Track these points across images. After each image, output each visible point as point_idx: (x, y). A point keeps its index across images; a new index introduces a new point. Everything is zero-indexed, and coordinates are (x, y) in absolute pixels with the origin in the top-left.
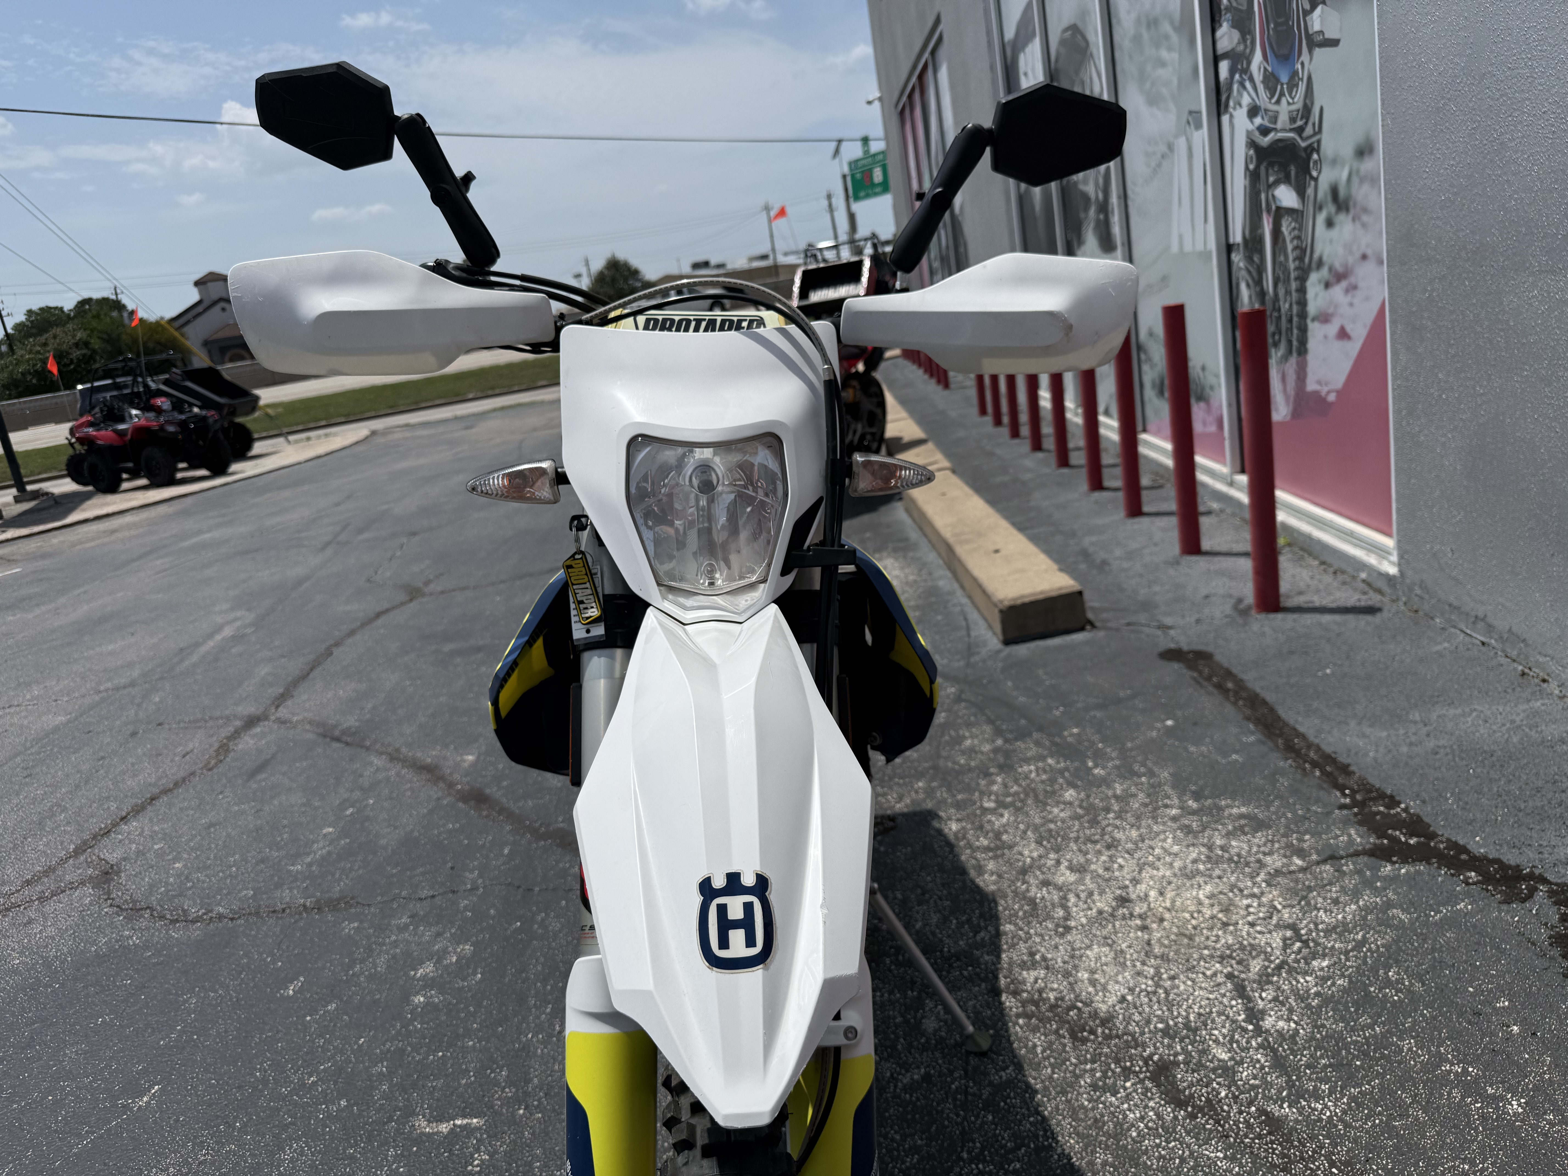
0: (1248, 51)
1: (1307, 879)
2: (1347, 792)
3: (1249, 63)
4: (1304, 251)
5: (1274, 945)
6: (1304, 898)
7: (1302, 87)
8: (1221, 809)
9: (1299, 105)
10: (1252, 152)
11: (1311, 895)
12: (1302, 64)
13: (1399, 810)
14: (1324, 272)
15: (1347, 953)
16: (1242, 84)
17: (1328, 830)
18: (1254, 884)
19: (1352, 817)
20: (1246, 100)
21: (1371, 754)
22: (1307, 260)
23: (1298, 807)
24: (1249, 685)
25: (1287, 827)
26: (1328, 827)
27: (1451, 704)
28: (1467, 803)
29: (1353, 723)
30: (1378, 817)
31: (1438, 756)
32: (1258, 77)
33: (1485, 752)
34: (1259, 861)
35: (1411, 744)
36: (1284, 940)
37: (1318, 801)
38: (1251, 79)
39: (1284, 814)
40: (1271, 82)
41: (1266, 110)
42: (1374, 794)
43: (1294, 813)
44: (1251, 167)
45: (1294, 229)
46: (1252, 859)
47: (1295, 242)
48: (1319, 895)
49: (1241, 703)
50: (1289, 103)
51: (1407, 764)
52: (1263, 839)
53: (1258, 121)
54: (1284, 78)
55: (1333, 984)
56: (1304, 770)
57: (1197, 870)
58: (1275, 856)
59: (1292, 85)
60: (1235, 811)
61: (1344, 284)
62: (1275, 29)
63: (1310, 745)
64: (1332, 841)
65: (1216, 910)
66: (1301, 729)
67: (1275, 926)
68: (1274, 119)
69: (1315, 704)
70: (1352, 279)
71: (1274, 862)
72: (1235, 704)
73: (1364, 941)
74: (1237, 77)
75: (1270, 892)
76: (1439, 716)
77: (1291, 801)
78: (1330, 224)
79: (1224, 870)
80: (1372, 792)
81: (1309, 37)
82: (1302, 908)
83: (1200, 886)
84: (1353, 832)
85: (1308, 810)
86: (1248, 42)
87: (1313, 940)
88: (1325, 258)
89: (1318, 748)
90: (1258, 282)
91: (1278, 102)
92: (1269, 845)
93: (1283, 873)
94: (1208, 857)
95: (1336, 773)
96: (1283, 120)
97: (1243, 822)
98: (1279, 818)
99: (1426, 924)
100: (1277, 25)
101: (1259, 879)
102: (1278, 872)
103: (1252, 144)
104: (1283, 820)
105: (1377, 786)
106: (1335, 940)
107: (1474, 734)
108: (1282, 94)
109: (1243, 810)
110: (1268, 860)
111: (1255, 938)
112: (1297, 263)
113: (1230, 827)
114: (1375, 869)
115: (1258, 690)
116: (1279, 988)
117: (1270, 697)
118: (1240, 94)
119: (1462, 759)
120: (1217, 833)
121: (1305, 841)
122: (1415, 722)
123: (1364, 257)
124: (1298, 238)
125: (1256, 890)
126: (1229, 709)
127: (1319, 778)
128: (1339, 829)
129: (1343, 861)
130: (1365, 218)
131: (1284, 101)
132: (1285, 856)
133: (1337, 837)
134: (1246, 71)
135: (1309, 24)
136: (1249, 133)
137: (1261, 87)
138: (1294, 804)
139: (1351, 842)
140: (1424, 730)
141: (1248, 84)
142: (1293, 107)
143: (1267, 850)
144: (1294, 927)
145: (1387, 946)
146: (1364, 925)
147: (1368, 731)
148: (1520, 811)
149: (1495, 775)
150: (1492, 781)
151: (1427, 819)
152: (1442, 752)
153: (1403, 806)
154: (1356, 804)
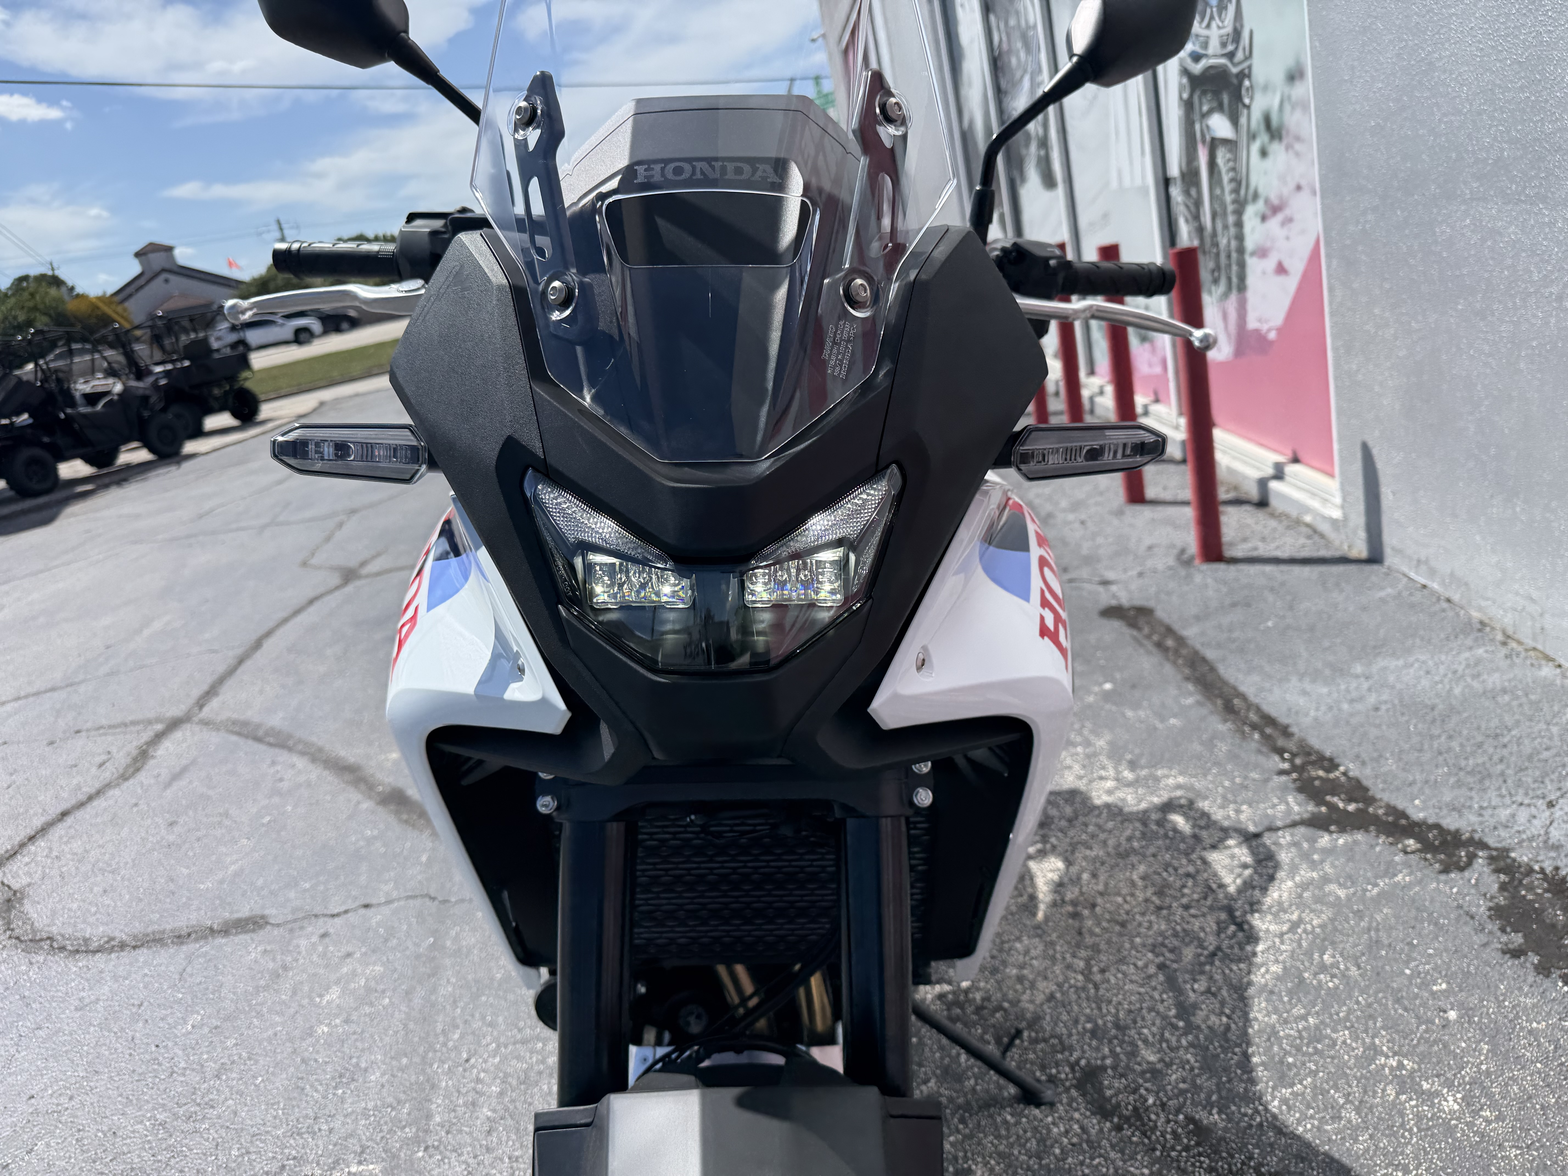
1: (1244, 854)
2: (1286, 755)
4: (1239, 183)
5: (1208, 930)
6: (1241, 874)
7: (1231, 9)
8: (1157, 780)
9: (1229, 29)
10: (1185, 80)
11: (1246, 872)
13: (1338, 773)
14: (1260, 205)
15: (1281, 935)
17: (1266, 800)
18: (1190, 861)
19: (1290, 784)
21: (1312, 713)
22: (1243, 192)
23: (1236, 773)
24: (1190, 642)
25: (1225, 796)
26: (1266, 795)
27: (1393, 655)
28: (1407, 763)
29: (1294, 680)
30: (1317, 783)
31: (1379, 713)
33: (1426, 706)
34: (1195, 836)
35: (1352, 701)
36: (1219, 923)
37: (1256, 766)
39: (1222, 783)
41: (1199, 35)
42: (1313, 758)
43: (1232, 781)
44: (1185, 95)
45: (1229, 160)
46: (1189, 834)
47: (1231, 174)
48: (1256, 871)
49: (1180, 661)
50: (1221, 28)
51: (1347, 722)
53: (1191, 46)
55: (1267, 971)
56: (1243, 732)
57: (1131, 848)
58: (1211, 830)
59: (1222, 8)
60: (1172, 781)
61: (1280, 217)
63: (1249, 706)
64: (1269, 811)
65: (1149, 892)
66: (1243, 688)
67: (1211, 908)
68: (1207, 44)
69: (1256, 661)
70: (1287, 212)
71: (1210, 836)
72: (1174, 663)
73: (1300, 921)
75: (1205, 870)
76: (1381, 669)
77: (1228, 768)
78: (1264, 153)
79: (1159, 848)
80: (1311, 755)
83: (1133, 866)
84: (1290, 799)
85: (1246, 778)
88: (1261, 190)
89: (1258, 710)
90: (1196, 216)
91: (1211, 26)
92: (1205, 817)
93: (1220, 848)
95: (1276, 735)
96: (1214, 45)
97: (1180, 793)
98: (1217, 787)
99: (1363, 899)
101: (1195, 856)
102: (1213, 848)
103: (1185, 71)
104: (1221, 789)
105: (1317, 748)
106: (1270, 922)
107: (1415, 686)
108: (1214, 18)
109: (1181, 780)
111: (1189, 923)
112: (1233, 196)
113: (1166, 799)
114: (1313, 841)
115: (1198, 647)
116: (1211, 978)
117: (1210, 654)
119: (1403, 714)
121: (1243, 812)
122: (1357, 676)
123: (1299, 188)
124: (1233, 169)
126: (1168, 669)
127: (1258, 741)
128: (1277, 797)
129: (1280, 833)
130: (1298, 146)
131: (1216, 25)
132: (1221, 829)
133: (1274, 806)
136: (1182, 60)
138: (1233, 772)
139: (1289, 811)
140: (1366, 684)
142: (1223, 32)
145: (1322, 926)
146: (1299, 902)
147: (1308, 686)
148: (1461, 769)
149: (1436, 731)
150: (1432, 737)
151: (1366, 783)
152: (1384, 707)
153: (1342, 769)
154: (1294, 768)
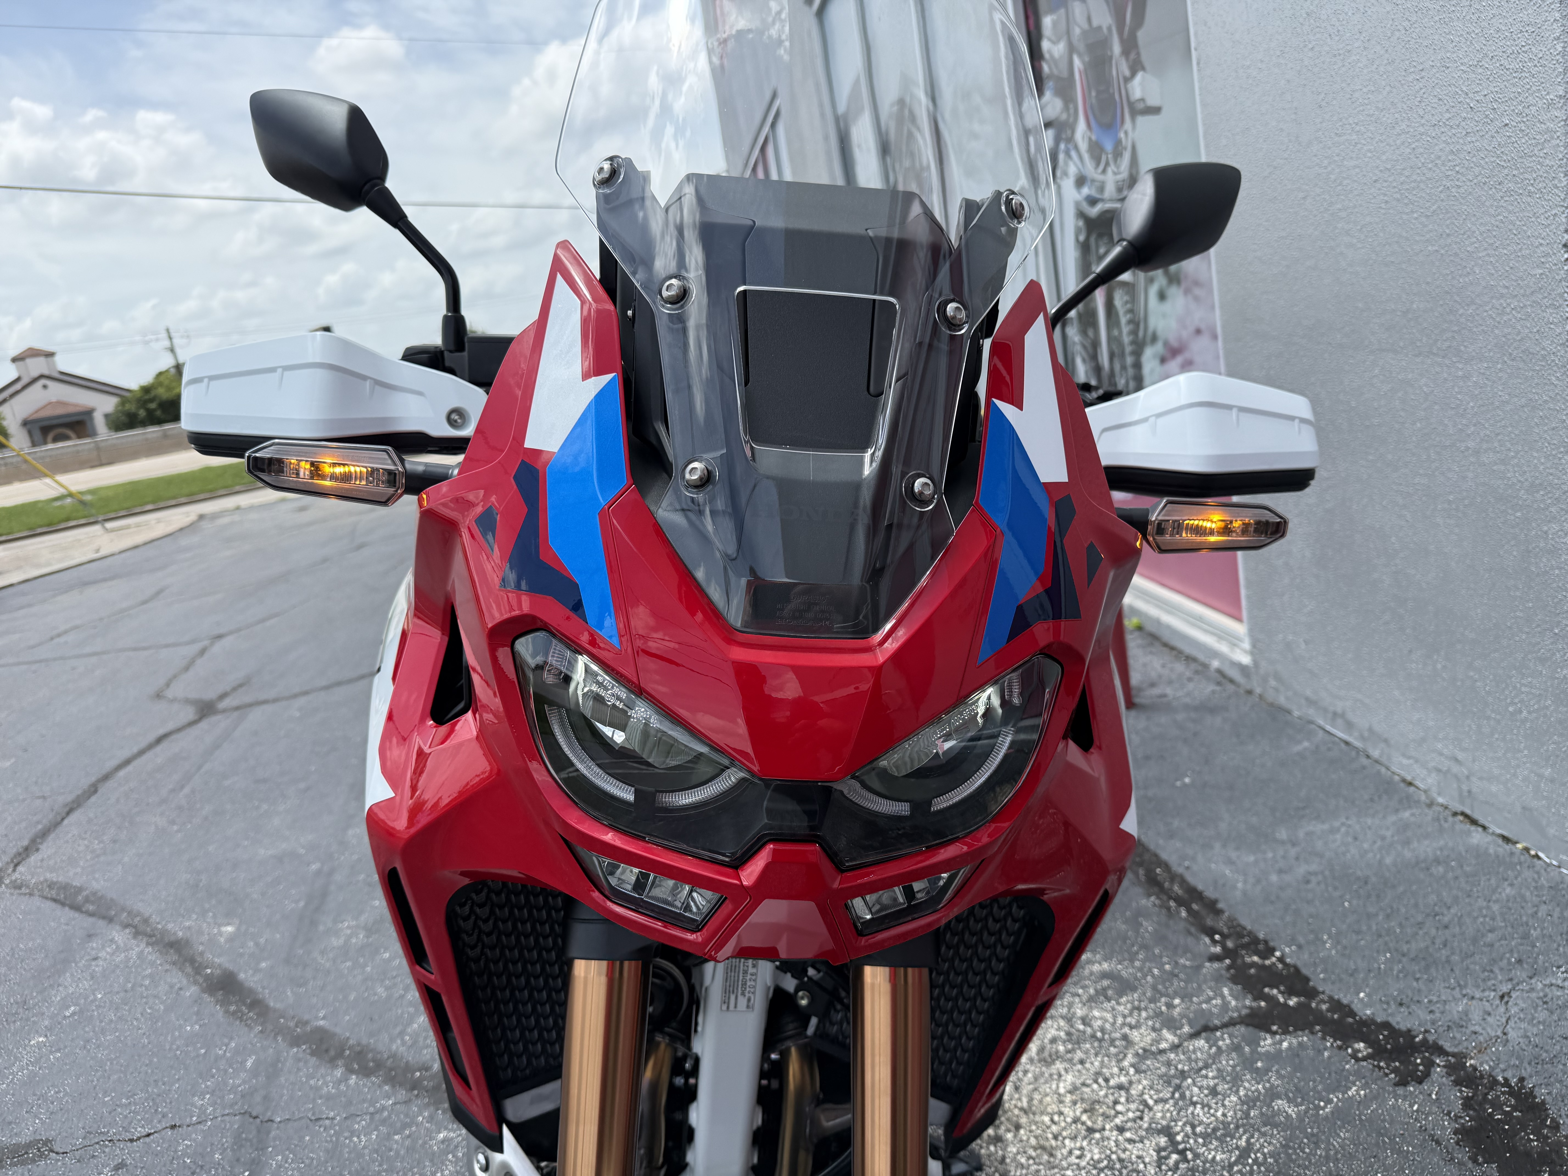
0: (1071, 120)
1: (1180, 1061)
2: (1217, 937)
3: (1073, 132)
4: (1137, 325)
5: (1147, 1160)
6: (1178, 1087)
7: (1127, 156)
9: (1124, 175)
10: (1081, 223)
11: (1185, 1084)
12: (1126, 133)
13: (1274, 959)
14: (1159, 347)
16: (1067, 153)
17: (1199, 991)
18: (1121, 1070)
19: (1223, 972)
20: (1072, 170)
21: (1240, 885)
22: (1141, 334)
23: (1165, 959)
25: (1154, 988)
26: (1199, 986)
27: (1318, 818)
28: (1345, 948)
29: (1217, 846)
30: (1252, 971)
31: (1310, 886)
32: (1083, 146)
33: (1358, 878)
34: (1125, 1037)
35: (1280, 871)
36: (1159, 1150)
37: (1186, 951)
38: (1076, 148)
39: (1150, 970)
40: (1096, 151)
41: (1093, 181)
42: (1246, 940)
43: (1161, 969)
44: (1082, 238)
45: (1127, 302)
46: (1118, 1035)
47: (1129, 316)
48: (1194, 1084)
50: (1115, 174)
51: (1278, 897)
52: (1129, 1006)
53: (1086, 191)
54: (1109, 146)
56: (1169, 909)
57: (1057, 1052)
58: (1143, 1030)
59: (1118, 154)
60: (1096, 968)
61: (1179, 358)
62: (1097, 96)
63: (1174, 877)
64: (1204, 1006)
65: (1079, 1108)
67: (1147, 1130)
68: (1101, 189)
69: (1176, 823)
70: (1189, 354)
71: (1142, 1037)
73: (1249, 1149)
74: (1062, 146)
75: (1139, 1082)
76: (1307, 834)
77: (1157, 951)
78: (1162, 296)
79: (1087, 1052)
80: (1243, 937)
81: (1131, 105)
82: (1176, 1104)
83: (1060, 1076)
84: (1226, 992)
85: (1176, 964)
86: (1072, 111)
87: (1191, 1150)
88: (1159, 333)
89: (1183, 881)
90: (1093, 356)
91: (1104, 171)
92: (1136, 1013)
93: (1153, 1053)
94: (1068, 1034)
95: (1204, 912)
96: (1110, 190)
97: (1106, 983)
98: (1145, 976)
99: (1316, 1119)
100: (1098, 93)
101: (1126, 1063)
102: (1147, 1053)
103: (1081, 215)
104: (1149, 978)
105: (1249, 928)
106: (1216, 1149)
107: (1344, 854)
108: (1107, 164)
109: (1106, 965)
110: (1135, 1035)
111: (1124, 1150)
112: (1131, 338)
113: (1092, 991)
114: (1254, 1043)
118: (1066, 164)
119: (1336, 888)
120: (1077, 1000)
121: (1174, 1007)
122: (1283, 843)
123: (1198, 332)
124: (1131, 311)
125: (1123, 1079)
127: (1185, 920)
128: (1210, 988)
129: (1218, 1034)
130: (1196, 291)
131: (1110, 171)
132: (1154, 1029)
133: (1209, 1000)
134: (1070, 140)
135: (1130, 92)
136: (1077, 204)
137: (1086, 156)
138: (1161, 957)
139: (1225, 1006)
140: (1293, 852)
141: (1073, 154)
142: (1120, 177)
143: (1133, 1022)
144: (1167, 1131)
145: (1275, 1155)
146: (1247, 1125)
147: (1233, 855)
148: (1404, 955)
149: (1372, 910)
150: (1369, 916)
151: (1305, 971)
152: (1314, 880)
153: (1278, 954)
154: (1227, 953)
